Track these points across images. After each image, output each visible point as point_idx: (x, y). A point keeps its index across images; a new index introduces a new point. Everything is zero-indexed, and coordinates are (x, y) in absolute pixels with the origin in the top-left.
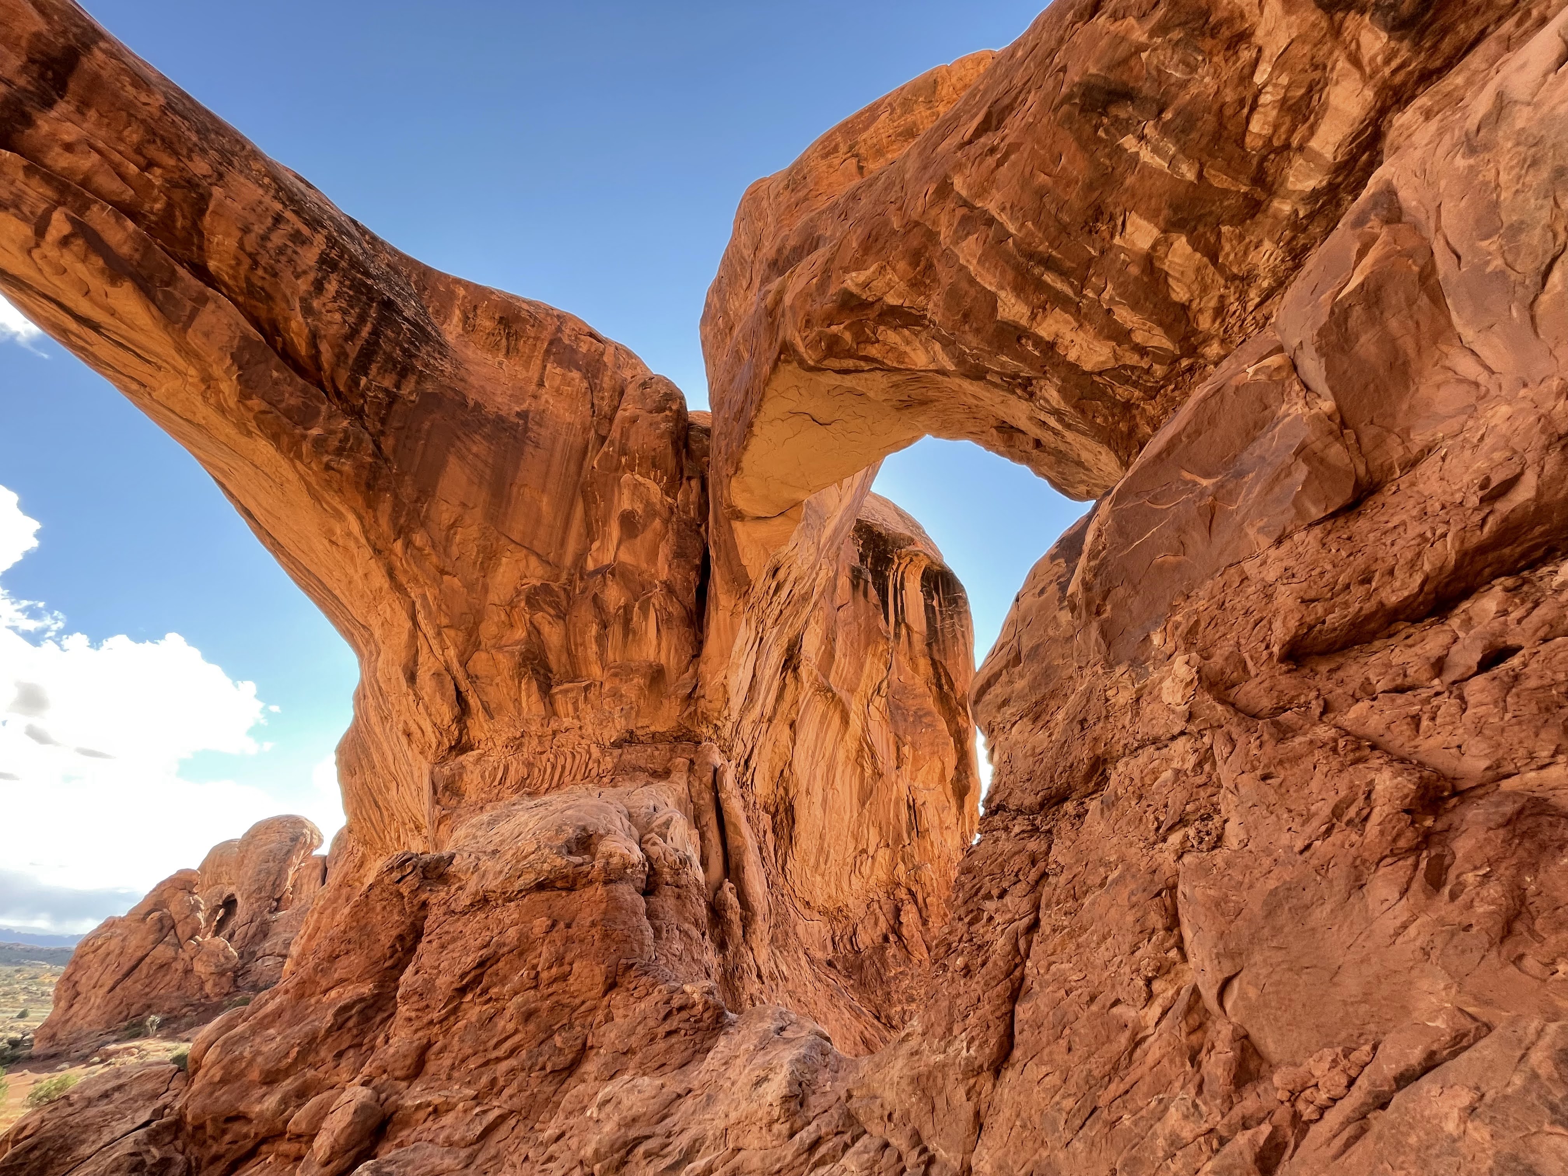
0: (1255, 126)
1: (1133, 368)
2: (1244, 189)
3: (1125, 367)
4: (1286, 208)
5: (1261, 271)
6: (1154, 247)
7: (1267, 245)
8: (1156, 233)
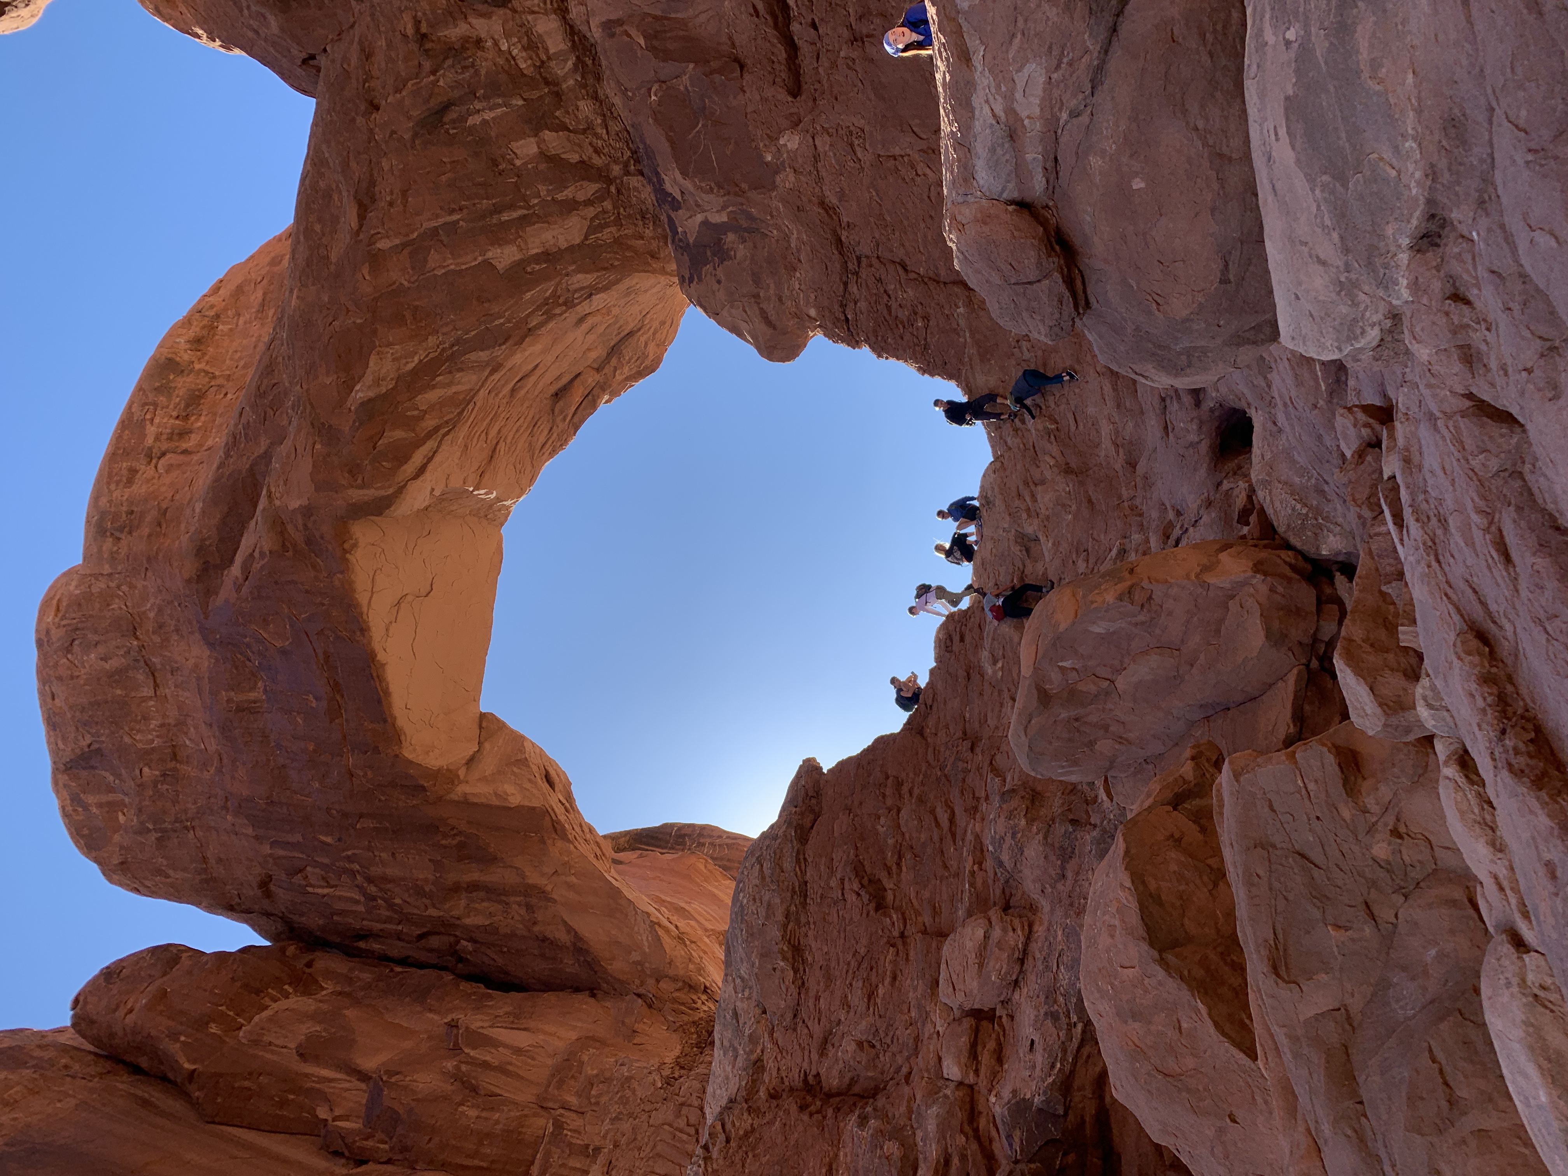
0: (523, 66)
1: (596, 217)
2: (546, 90)
3: (592, 220)
4: (571, 82)
5: (592, 117)
6: (539, 147)
7: (581, 104)
8: (532, 139)
